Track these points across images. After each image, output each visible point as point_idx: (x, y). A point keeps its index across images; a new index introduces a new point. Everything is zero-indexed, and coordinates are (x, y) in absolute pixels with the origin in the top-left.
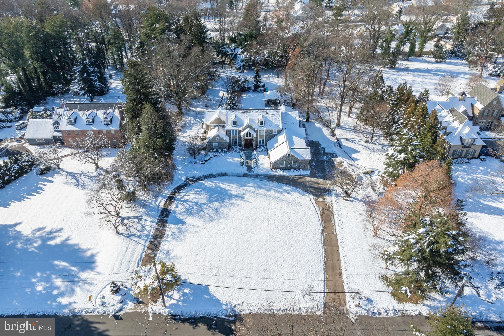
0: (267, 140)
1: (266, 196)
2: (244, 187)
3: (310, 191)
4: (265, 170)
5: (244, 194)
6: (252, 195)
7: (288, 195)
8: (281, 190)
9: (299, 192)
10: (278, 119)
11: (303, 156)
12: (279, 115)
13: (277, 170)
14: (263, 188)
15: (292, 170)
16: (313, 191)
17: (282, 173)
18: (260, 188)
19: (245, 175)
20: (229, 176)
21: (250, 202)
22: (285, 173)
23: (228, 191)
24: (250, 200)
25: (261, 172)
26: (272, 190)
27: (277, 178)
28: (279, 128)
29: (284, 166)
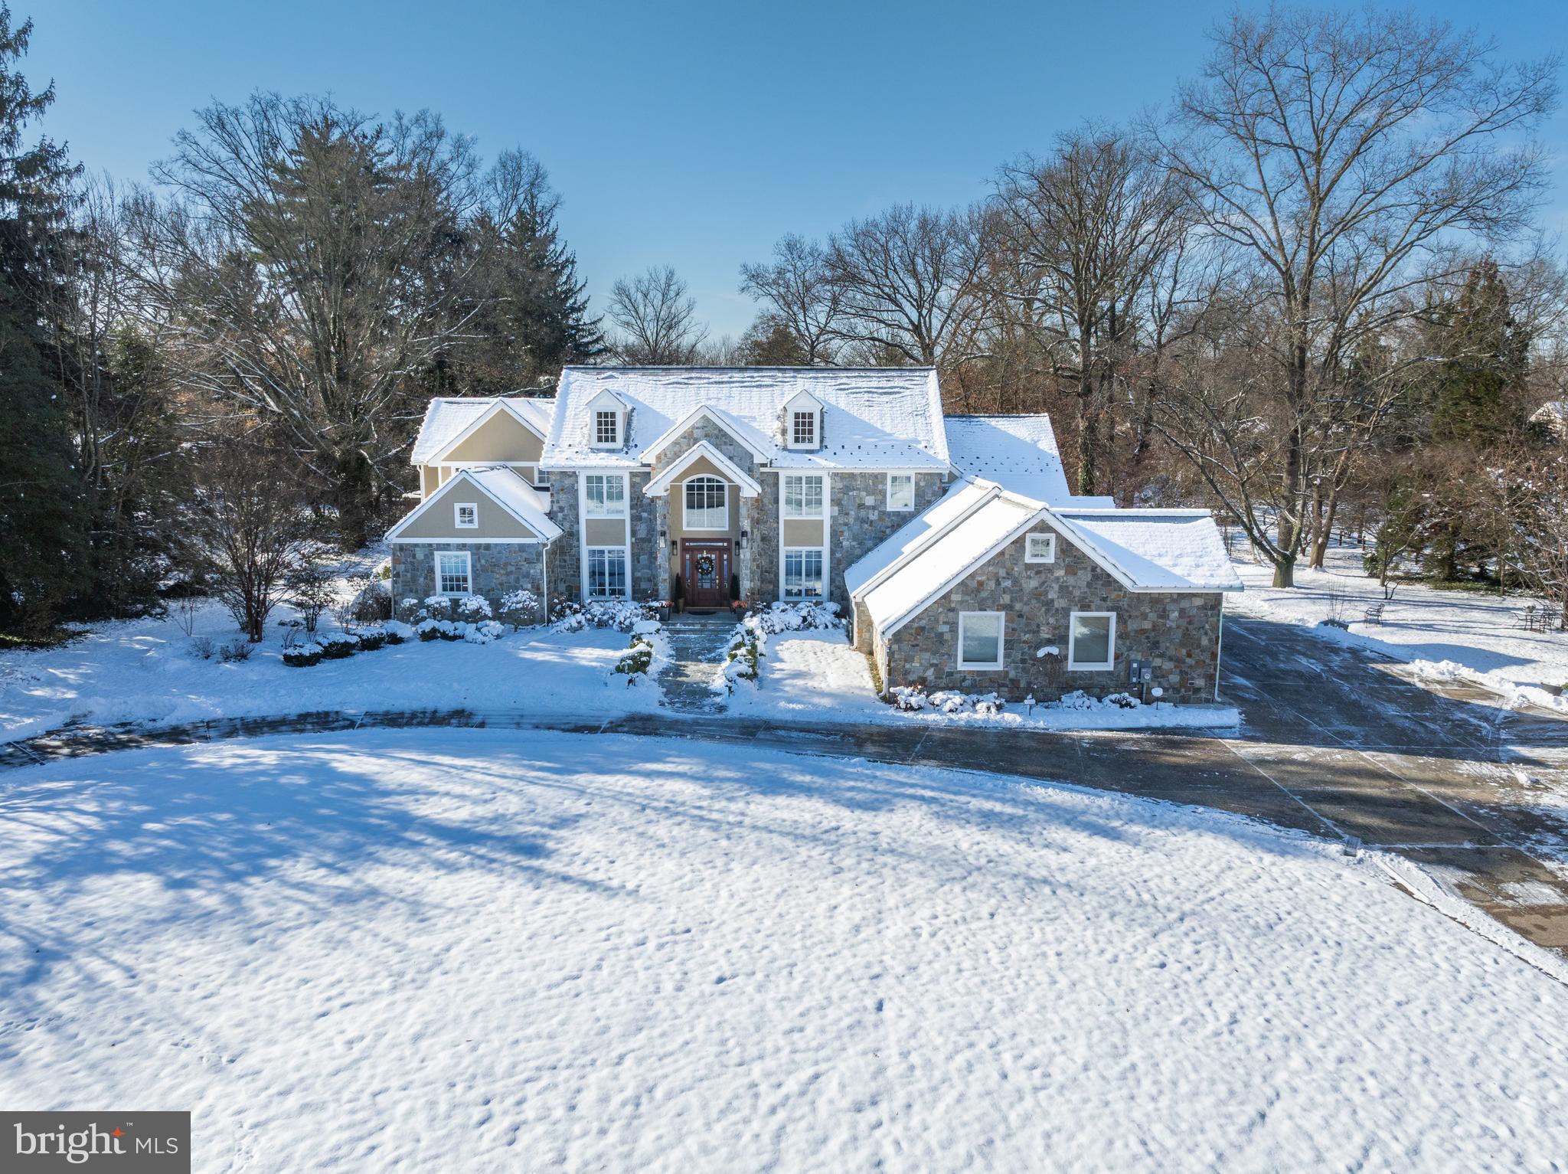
0: (843, 561)
1: (836, 846)
2: (581, 779)
3: (1342, 823)
4: (826, 702)
5: (564, 822)
6: (662, 829)
7: (1101, 844)
8: (1008, 809)
9: (1217, 830)
10: (922, 413)
11: (1164, 562)
12: (924, 395)
13: (938, 697)
14: (808, 791)
15: (1075, 698)
16: (1361, 819)
17: (984, 713)
18: (773, 786)
19: (642, 725)
20: (482, 725)
21: (611, 892)
22: (1012, 719)
23: (387, 793)
24: (621, 874)
25: (785, 708)
26: (900, 802)
27: (945, 743)
28: (934, 460)
29: (999, 666)
